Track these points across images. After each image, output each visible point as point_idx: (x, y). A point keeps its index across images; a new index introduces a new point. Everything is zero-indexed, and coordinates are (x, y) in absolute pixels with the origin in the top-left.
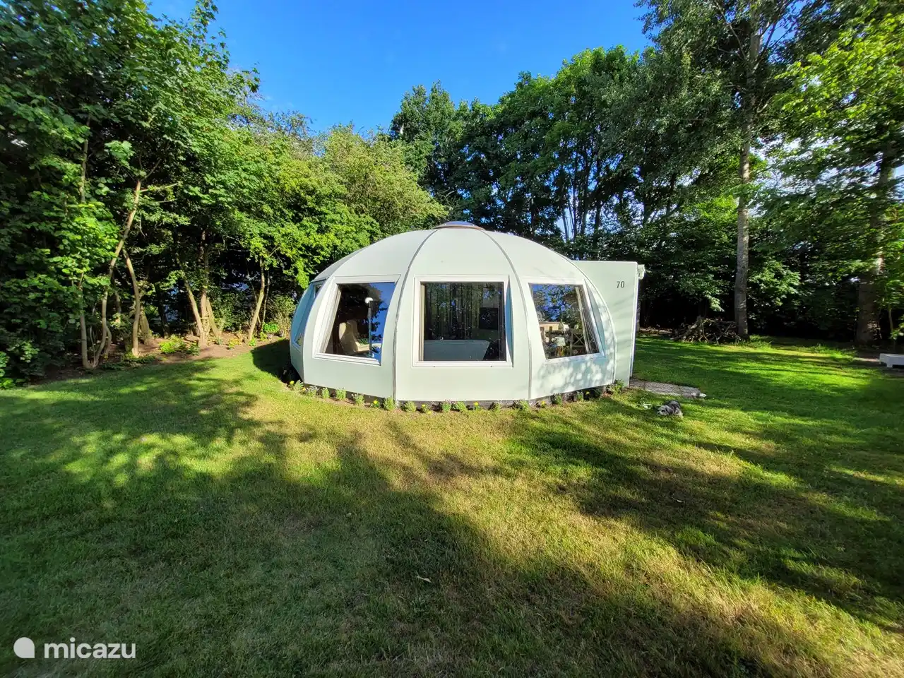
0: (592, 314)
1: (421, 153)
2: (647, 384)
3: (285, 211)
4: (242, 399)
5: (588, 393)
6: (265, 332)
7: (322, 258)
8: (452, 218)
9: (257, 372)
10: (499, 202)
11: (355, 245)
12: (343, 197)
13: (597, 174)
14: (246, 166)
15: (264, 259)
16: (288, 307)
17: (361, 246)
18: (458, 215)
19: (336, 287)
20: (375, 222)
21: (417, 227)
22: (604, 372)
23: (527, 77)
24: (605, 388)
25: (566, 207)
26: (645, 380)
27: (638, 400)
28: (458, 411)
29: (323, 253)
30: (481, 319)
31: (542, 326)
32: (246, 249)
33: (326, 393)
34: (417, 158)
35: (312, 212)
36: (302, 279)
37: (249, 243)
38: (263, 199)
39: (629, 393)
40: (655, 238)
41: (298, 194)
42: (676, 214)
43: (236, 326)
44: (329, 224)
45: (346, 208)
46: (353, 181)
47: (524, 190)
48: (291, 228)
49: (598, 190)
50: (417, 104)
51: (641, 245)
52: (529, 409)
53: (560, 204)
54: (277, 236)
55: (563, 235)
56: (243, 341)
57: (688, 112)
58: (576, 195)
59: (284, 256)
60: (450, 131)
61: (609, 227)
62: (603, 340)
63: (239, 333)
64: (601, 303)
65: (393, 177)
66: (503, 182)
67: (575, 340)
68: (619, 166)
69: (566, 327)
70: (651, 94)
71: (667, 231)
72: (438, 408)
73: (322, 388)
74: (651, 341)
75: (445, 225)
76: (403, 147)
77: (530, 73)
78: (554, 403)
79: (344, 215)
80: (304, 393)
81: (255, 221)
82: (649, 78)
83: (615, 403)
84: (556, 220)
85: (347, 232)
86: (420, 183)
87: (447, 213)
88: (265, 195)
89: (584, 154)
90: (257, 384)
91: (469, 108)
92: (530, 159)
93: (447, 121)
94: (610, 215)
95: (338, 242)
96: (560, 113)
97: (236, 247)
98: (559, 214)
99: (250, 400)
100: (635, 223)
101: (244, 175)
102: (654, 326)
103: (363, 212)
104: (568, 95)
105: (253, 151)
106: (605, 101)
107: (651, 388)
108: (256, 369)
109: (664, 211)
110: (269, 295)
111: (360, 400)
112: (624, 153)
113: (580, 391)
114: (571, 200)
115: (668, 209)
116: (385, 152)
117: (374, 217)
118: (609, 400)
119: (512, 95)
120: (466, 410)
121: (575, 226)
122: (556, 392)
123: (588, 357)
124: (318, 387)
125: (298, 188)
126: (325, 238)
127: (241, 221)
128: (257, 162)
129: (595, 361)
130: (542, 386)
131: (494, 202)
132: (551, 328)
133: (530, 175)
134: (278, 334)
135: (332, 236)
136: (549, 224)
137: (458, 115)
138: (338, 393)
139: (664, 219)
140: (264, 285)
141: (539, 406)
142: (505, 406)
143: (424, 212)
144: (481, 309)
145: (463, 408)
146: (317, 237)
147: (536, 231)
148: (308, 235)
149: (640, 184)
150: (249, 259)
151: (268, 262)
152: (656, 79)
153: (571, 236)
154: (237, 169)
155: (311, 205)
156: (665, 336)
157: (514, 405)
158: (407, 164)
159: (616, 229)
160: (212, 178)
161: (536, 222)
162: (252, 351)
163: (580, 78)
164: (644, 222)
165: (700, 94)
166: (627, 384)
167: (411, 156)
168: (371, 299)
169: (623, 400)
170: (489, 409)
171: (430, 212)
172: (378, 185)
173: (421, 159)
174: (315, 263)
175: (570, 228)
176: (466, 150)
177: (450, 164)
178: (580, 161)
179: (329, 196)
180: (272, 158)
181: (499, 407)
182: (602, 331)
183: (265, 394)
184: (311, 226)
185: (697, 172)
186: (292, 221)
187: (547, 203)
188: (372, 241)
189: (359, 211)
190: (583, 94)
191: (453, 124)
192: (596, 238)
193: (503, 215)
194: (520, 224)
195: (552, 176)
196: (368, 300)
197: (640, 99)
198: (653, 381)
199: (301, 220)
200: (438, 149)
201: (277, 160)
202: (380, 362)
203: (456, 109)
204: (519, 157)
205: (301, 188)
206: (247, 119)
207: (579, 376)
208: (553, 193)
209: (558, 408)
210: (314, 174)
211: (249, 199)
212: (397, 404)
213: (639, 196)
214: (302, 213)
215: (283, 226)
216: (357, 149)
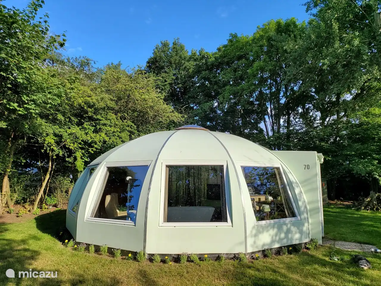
0: (288, 188)
1: (166, 81)
2: (336, 242)
3: (72, 118)
4: (28, 254)
5: (291, 248)
6: (47, 204)
7: (95, 150)
8: (187, 123)
9: (40, 234)
10: (219, 112)
11: (119, 141)
12: (113, 109)
13: (285, 93)
14: (51, 91)
15: (53, 150)
16: (66, 185)
17: (123, 142)
18: (191, 120)
19: (106, 169)
20: (133, 125)
21: (162, 129)
22: (301, 232)
23: (235, 36)
24: (303, 245)
25: (265, 114)
26: (335, 240)
27: (330, 255)
28: (193, 261)
29: (95, 146)
30: (208, 194)
31: (253, 197)
32: (42, 143)
33: (92, 249)
34: (163, 84)
35: (91, 119)
36: (79, 164)
37: (45, 140)
38: (59, 111)
39: (322, 249)
40: (331, 135)
41: (83, 108)
42: (345, 119)
43: (25, 200)
44: (102, 127)
45: (114, 116)
46: (120, 99)
47: (236, 104)
48: (76, 130)
49: (287, 104)
50: (164, 52)
51: (322, 140)
52: (246, 260)
53: (262, 113)
54: (65, 135)
55: (265, 133)
56: (29, 211)
57: (341, 56)
58: (272, 107)
59: (68, 148)
60: (185, 67)
61: (297, 128)
62: (298, 207)
63: (27, 205)
64: (294, 181)
65: (147, 97)
66: (221, 99)
67: (278, 207)
68: (300, 88)
69: (270, 198)
70: (316, 46)
71: (339, 130)
72: (177, 259)
73: (89, 245)
74: (338, 210)
75: (183, 127)
76: (154, 78)
77: (237, 34)
78: (265, 256)
79: (112, 121)
80: (75, 249)
81: (51, 125)
82: (313, 37)
83: (312, 256)
84: (259, 123)
85: (114, 132)
86: (165, 100)
87: (183, 119)
88: (60, 108)
89: (276, 81)
90: (40, 243)
91: (198, 54)
92: (239, 84)
93: (183, 62)
94: (297, 120)
95: (107, 139)
96: (258, 57)
97: (34, 143)
98: (261, 119)
99: (34, 255)
100: (315, 125)
101: (49, 96)
102: (338, 199)
103: (125, 119)
104: (261, 46)
105: (56, 81)
106: (286, 50)
107: (340, 245)
108: (39, 231)
109: (335, 117)
110: (52, 177)
111: (118, 254)
112: (303, 81)
113: (284, 247)
114: (269, 110)
115: (338, 116)
116: (142, 81)
117: (133, 122)
118: (308, 255)
119: (225, 46)
120: (198, 261)
121: (273, 127)
122: (266, 247)
123: (288, 220)
124: (86, 244)
125: (83, 103)
126: (98, 136)
127: (41, 125)
128: (58, 88)
129: (294, 224)
130: (255, 242)
131: (216, 112)
132: (259, 199)
133: (239, 94)
134: (55, 206)
135: (103, 135)
136: (255, 126)
137: (190, 58)
138: (102, 249)
139: (336, 122)
140: (50, 169)
141: (253, 259)
142: (228, 258)
143: (167, 119)
144: (208, 185)
145: (196, 259)
146: (93, 135)
147: (246, 131)
148: (86, 134)
149: (316, 99)
150: (43, 151)
151: (56, 153)
152: (317, 37)
153: (271, 134)
154: (45, 93)
155: (90, 114)
156: (348, 207)
157: (235, 257)
158: (156, 88)
159: (302, 129)
160: (28, 98)
161: (246, 124)
162: (36, 219)
163: (269, 36)
164: (322, 124)
165: (347, 46)
166: (320, 242)
167: (159, 83)
168: (130, 178)
169: (319, 254)
170: (216, 260)
171: (171, 119)
172: (136, 101)
173: (166, 85)
174: (89, 152)
175: (270, 128)
176: (196, 79)
177: (185, 88)
178: (273, 85)
179: (104, 109)
180: (68, 85)
181: (224, 259)
182: (296, 201)
183: (46, 250)
184: (89, 128)
185: (354, 91)
186: (76, 125)
187: (253, 112)
188: (131, 139)
189: (123, 118)
190: (271, 46)
191: (187, 64)
192: (288, 135)
193: (221, 120)
194: (234, 126)
195: (254, 95)
196: (128, 178)
197: (309, 49)
198: (340, 240)
199: (83, 124)
200: (177, 78)
201: (72, 87)
202: (135, 223)
203: (190, 54)
204: (231, 83)
205: (85, 104)
206: (53, 61)
207: (283, 235)
208: (256, 106)
209: (269, 260)
210: (94, 95)
211: (50, 111)
212: (146, 257)
213: (317, 108)
214: (84, 120)
215: (69, 128)
216: (124, 79)
